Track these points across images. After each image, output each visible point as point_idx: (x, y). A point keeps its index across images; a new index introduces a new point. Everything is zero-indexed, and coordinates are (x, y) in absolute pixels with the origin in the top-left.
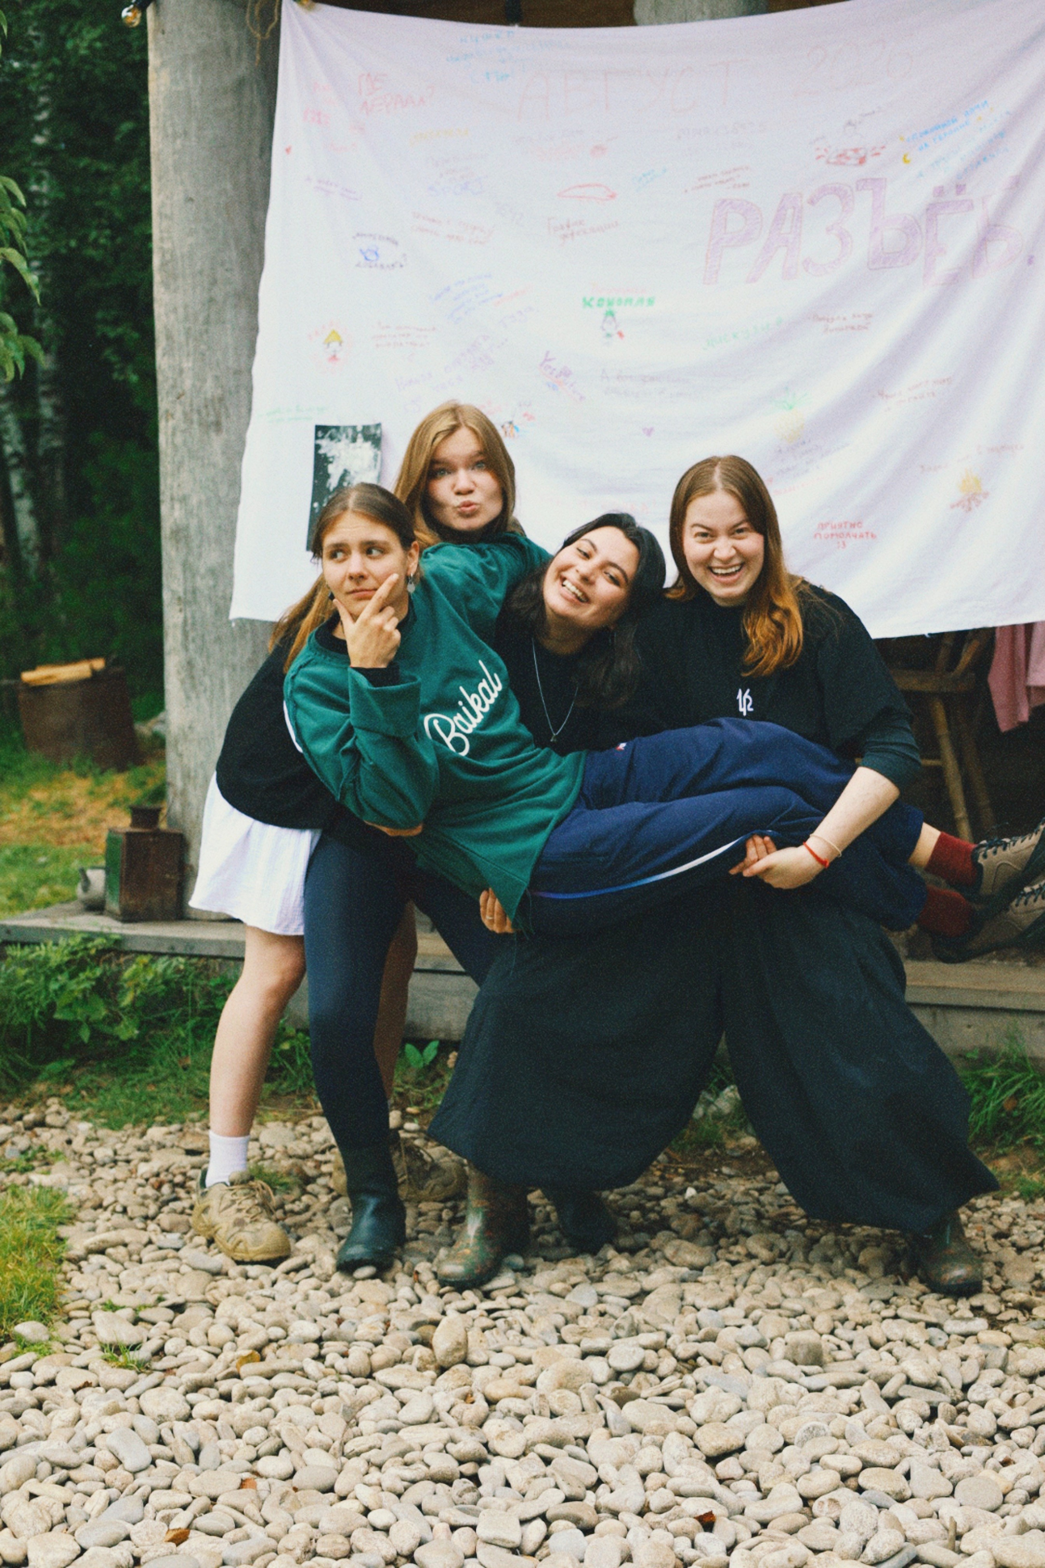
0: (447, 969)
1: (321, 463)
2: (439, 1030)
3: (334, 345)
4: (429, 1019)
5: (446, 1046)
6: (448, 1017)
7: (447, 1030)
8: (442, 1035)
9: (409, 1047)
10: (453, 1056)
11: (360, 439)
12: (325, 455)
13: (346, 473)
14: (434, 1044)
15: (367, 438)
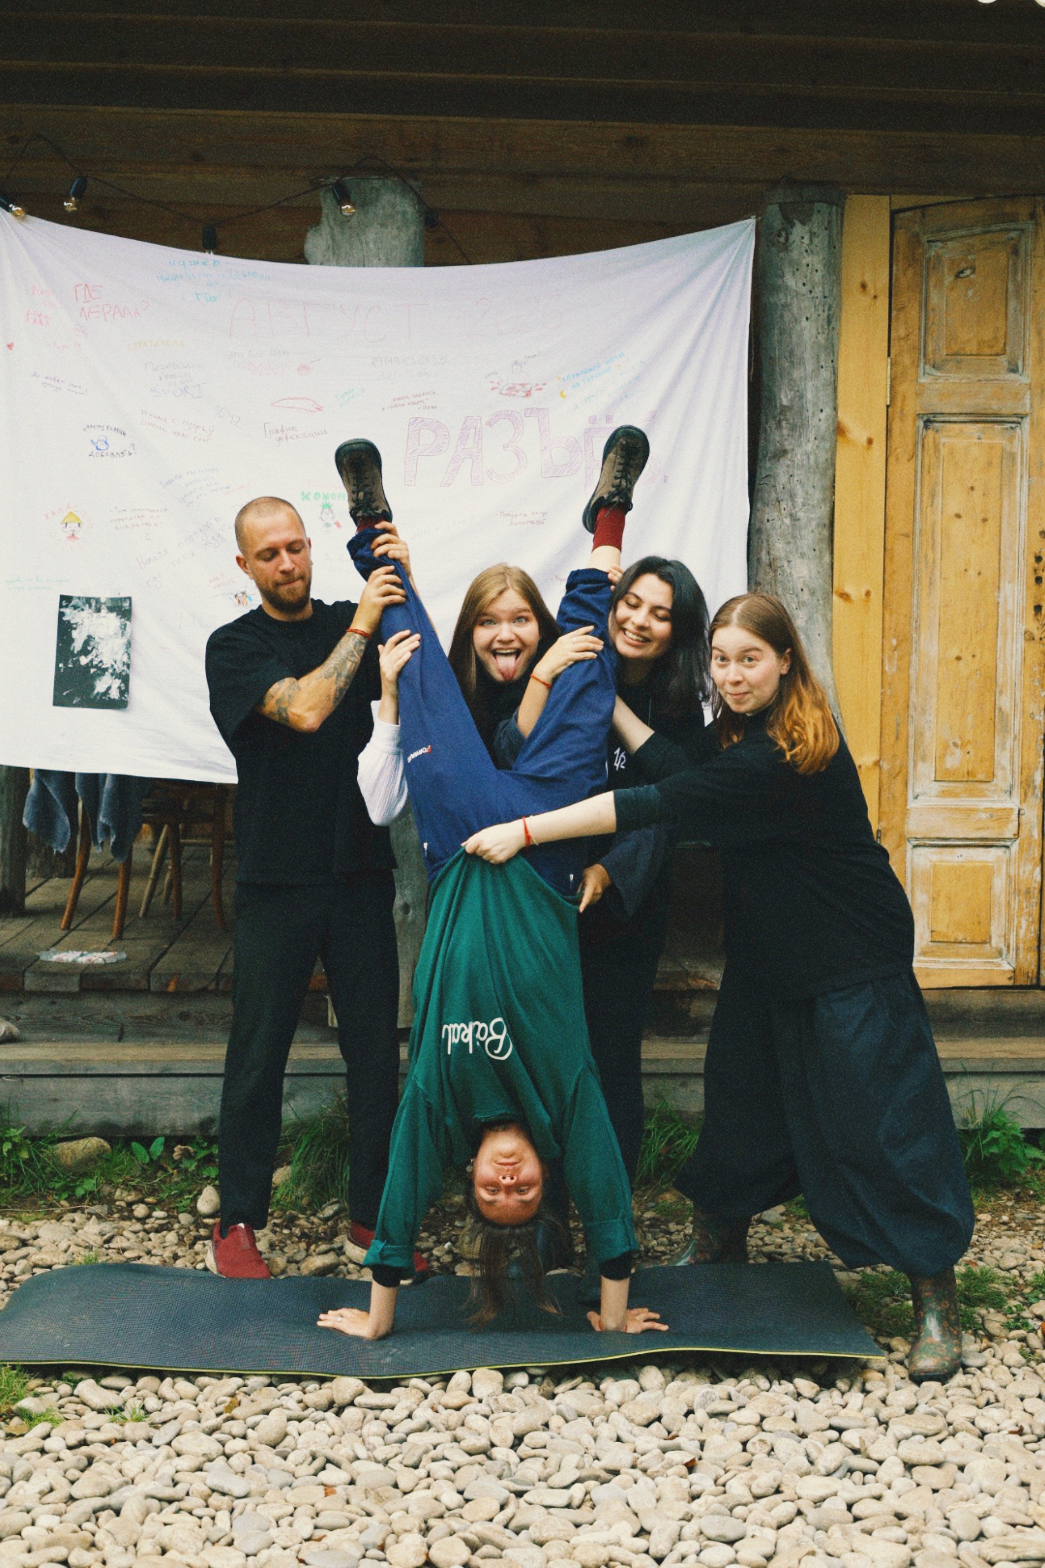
0: (174, 1072)
1: (65, 629)
2: (165, 1127)
3: (73, 526)
4: (155, 1119)
5: (171, 1141)
6: (172, 1115)
7: (173, 1128)
8: (168, 1132)
9: (135, 1145)
10: (178, 1149)
11: (104, 611)
12: (69, 622)
13: (89, 639)
14: (161, 1140)
15: (111, 609)
